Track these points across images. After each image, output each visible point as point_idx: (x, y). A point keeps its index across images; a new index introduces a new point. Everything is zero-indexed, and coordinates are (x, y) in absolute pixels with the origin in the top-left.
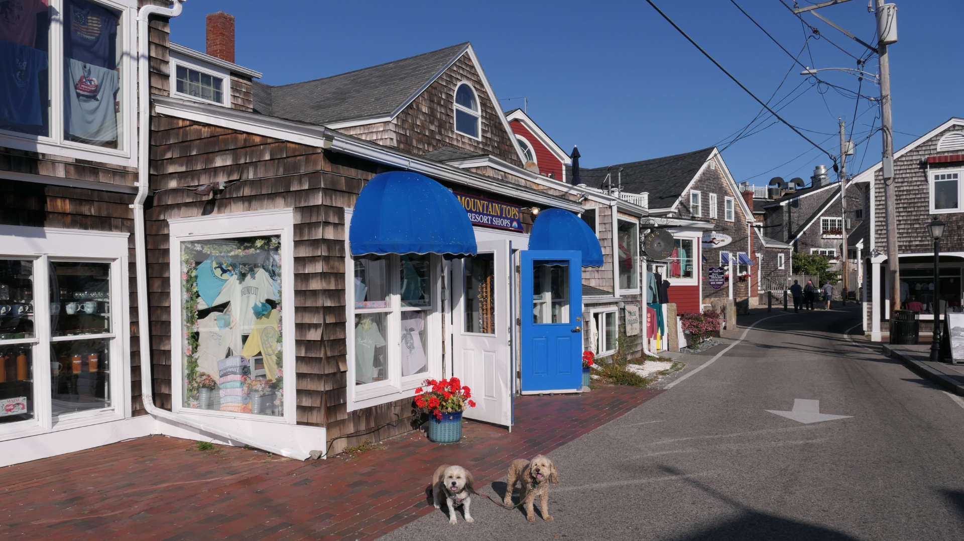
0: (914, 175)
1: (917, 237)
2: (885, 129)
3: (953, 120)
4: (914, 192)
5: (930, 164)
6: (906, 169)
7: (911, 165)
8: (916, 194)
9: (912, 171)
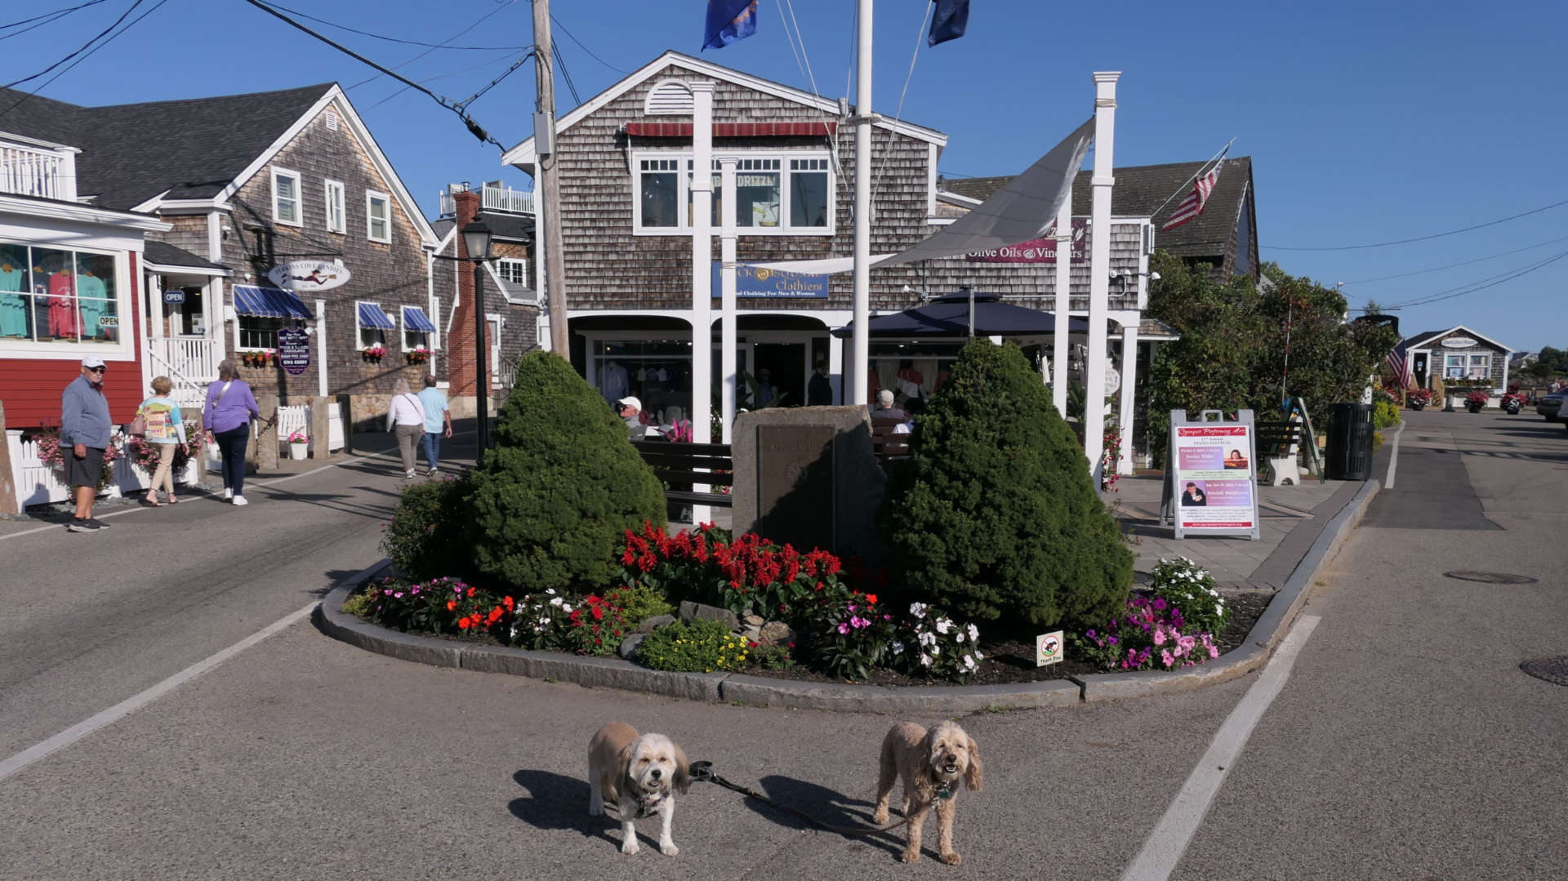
0: (607, 157)
1: (613, 278)
2: (538, 53)
3: (669, 55)
4: (608, 191)
5: (633, 137)
6: (594, 144)
7: (603, 136)
8: (610, 195)
9: (605, 149)
